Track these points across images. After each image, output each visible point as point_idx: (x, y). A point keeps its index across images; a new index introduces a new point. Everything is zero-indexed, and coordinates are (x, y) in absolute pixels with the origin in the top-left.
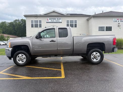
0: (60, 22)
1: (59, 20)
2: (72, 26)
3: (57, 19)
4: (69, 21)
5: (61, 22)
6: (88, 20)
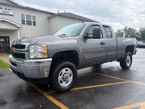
0: (10, 15)
1: (8, 11)
2: (29, 23)
3: (6, 9)
4: (24, 15)
5: (13, 15)
6: (49, 18)
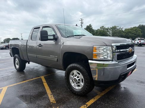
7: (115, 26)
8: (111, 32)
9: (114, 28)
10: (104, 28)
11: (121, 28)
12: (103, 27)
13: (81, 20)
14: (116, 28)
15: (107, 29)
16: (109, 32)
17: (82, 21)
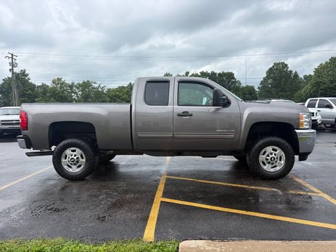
7: (88, 81)
8: (80, 93)
9: (86, 85)
10: (62, 84)
11: (102, 86)
12: (59, 79)
13: (10, 56)
14: (91, 85)
15: (71, 87)
16: (74, 93)
17: (12, 58)
